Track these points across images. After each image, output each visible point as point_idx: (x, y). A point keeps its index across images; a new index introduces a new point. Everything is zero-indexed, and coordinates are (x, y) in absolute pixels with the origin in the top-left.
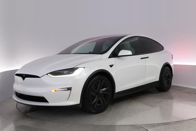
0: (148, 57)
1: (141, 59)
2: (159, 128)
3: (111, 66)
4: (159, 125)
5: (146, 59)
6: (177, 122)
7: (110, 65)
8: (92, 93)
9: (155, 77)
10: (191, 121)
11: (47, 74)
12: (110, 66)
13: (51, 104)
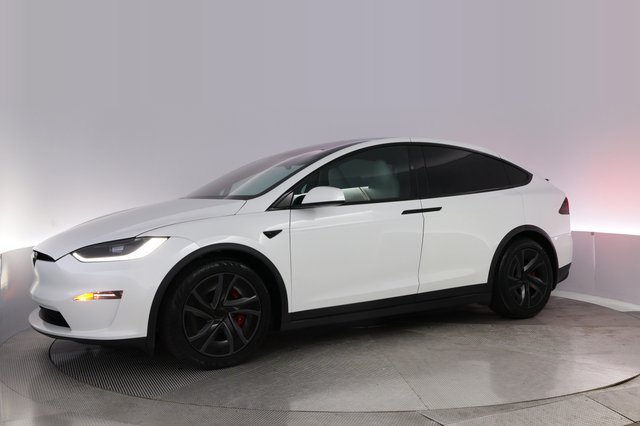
0: (439, 209)
1: (405, 212)
2: (479, 419)
3: (270, 234)
4: (479, 411)
5: (425, 214)
6: (535, 403)
7: (267, 230)
8: (188, 308)
9: (475, 271)
10: (576, 399)
11: (71, 253)
12: (266, 233)
13: (76, 332)
